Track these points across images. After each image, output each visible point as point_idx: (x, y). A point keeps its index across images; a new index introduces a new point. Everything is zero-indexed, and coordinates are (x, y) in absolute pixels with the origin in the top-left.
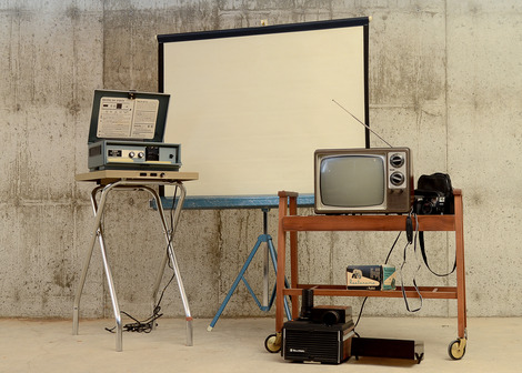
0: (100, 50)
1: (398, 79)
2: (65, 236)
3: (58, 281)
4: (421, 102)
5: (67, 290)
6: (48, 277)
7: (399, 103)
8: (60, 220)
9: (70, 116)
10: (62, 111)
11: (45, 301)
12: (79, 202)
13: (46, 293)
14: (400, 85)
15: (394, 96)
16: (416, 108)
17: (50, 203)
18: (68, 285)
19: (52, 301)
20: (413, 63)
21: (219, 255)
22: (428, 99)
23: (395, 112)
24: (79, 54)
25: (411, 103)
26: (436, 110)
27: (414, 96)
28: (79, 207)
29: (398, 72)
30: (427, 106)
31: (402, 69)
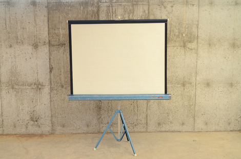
0: (46, 20)
1: (177, 34)
2: (34, 101)
3: (32, 119)
4: (187, 44)
5: (36, 123)
6: (28, 118)
7: (177, 44)
8: (32, 94)
9: (34, 50)
10: (30, 47)
11: (27, 128)
12: (40, 86)
13: (27, 124)
14: (178, 36)
15: (175, 41)
16: (184, 46)
17: (27, 87)
18: (36, 121)
19: (30, 128)
20: (184, 27)
21: (100, 108)
22: (190, 42)
23: (175, 48)
24: (37, 22)
25: (182, 44)
26: (193, 47)
27: (183, 41)
28: (40, 89)
29: (177, 31)
30: (189, 45)
31: (179, 29)
